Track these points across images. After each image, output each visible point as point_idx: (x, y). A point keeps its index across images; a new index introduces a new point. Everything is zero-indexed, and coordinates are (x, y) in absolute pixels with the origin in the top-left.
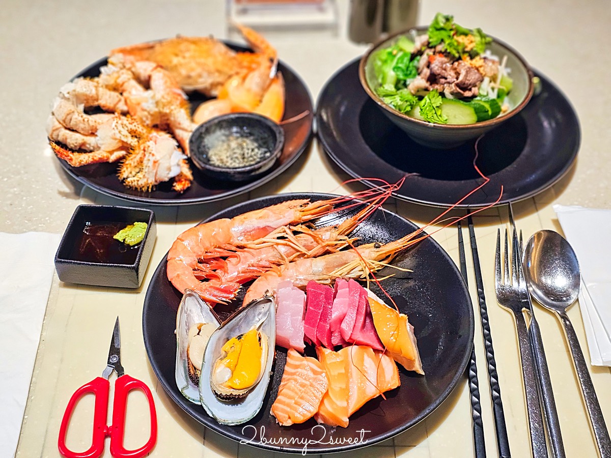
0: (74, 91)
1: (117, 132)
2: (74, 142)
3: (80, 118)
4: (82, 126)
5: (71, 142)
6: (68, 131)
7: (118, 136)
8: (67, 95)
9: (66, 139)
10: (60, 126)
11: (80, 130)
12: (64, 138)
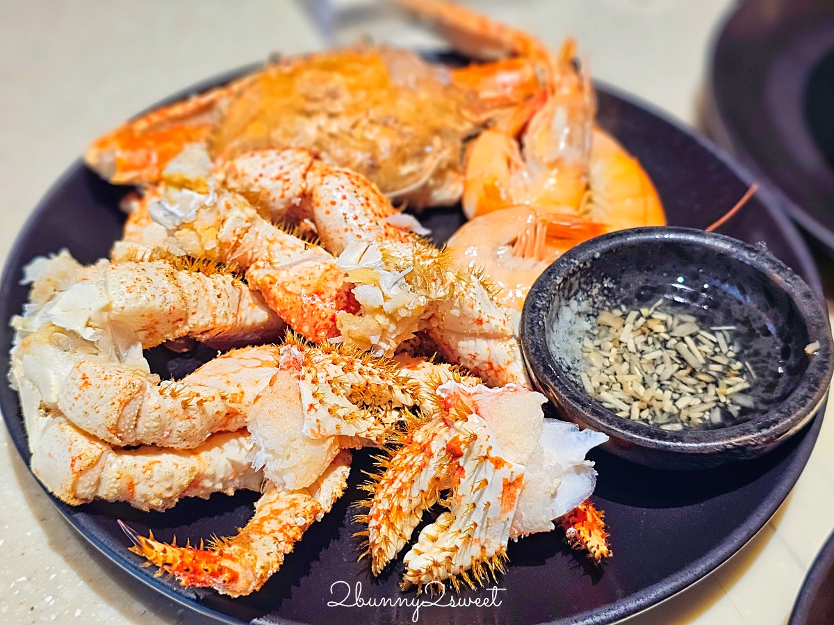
0: (107, 308)
1: (323, 412)
2: (160, 489)
3: (169, 403)
4: (181, 425)
5: (150, 493)
6: (128, 459)
7: (330, 426)
8: (88, 334)
9: (131, 486)
10: (96, 449)
11: (174, 442)
12: (123, 484)
